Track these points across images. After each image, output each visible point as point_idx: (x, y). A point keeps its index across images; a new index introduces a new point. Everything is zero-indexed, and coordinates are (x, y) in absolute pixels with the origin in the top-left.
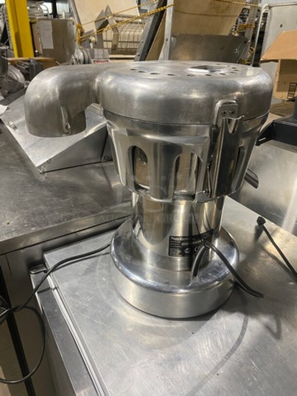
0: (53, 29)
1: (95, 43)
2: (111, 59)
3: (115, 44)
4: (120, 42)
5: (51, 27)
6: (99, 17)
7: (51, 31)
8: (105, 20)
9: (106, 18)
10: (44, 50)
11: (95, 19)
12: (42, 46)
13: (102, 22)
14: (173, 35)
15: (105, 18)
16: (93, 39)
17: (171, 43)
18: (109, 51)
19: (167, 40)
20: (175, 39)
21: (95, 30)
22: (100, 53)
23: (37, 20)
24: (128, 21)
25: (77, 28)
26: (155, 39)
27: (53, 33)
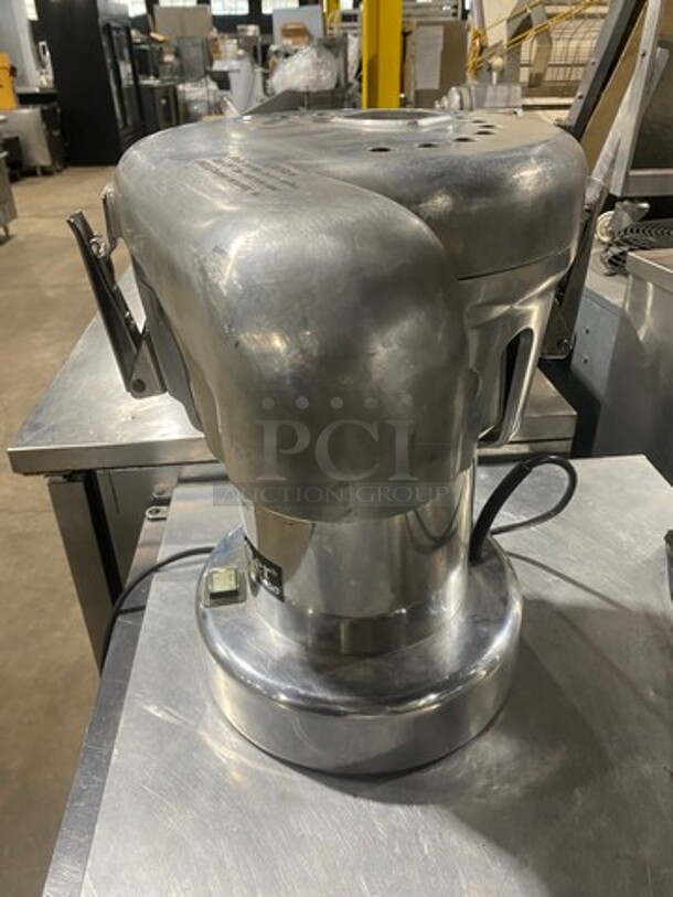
0: (445, 45)
1: (502, 72)
2: (526, 108)
3: (541, 71)
4: (551, 66)
5: (441, 41)
6: (515, 9)
7: (440, 48)
8: (525, 16)
9: (529, 11)
10: (417, 92)
11: (507, 15)
12: (416, 84)
13: (519, 21)
14: (661, 42)
15: (526, 11)
16: (497, 61)
17: (653, 63)
18: (523, 88)
19: (644, 55)
20: (666, 51)
21: (505, 42)
22: (499, 94)
23: (414, 26)
24: (569, 13)
25: (475, 38)
26: (623, 54)
27: (443, 53)
